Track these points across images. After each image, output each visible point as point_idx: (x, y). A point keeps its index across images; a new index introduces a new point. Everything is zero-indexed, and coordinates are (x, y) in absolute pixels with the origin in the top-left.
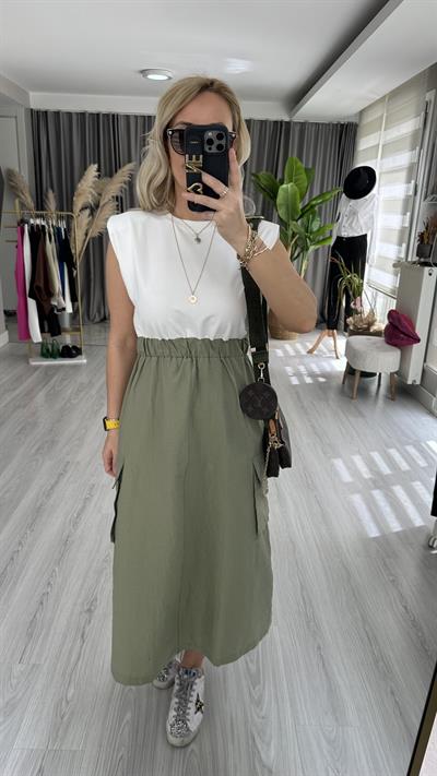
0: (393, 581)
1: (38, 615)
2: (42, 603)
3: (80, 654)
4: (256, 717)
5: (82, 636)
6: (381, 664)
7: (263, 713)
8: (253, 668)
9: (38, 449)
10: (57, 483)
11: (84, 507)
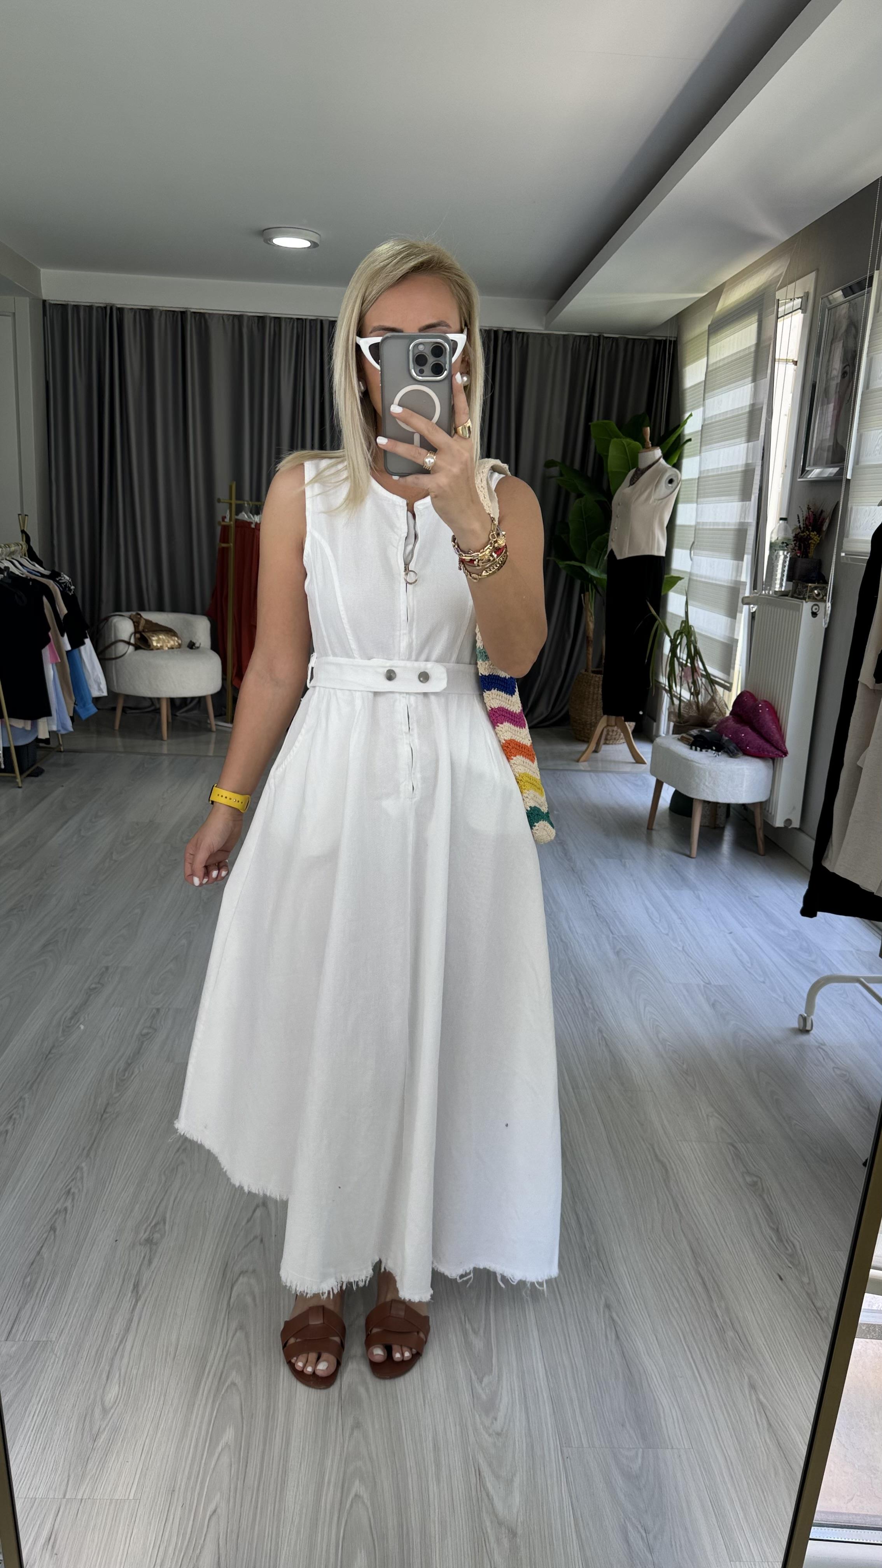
0: (755, 1184)
1: (45, 1252)
2: (53, 1229)
3: (130, 1320)
4: (484, 1433)
5: (136, 1286)
6: (730, 1334)
7: (498, 1426)
8: (478, 1343)
9: (45, 946)
10: (85, 1004)
11: (138, 1053)
